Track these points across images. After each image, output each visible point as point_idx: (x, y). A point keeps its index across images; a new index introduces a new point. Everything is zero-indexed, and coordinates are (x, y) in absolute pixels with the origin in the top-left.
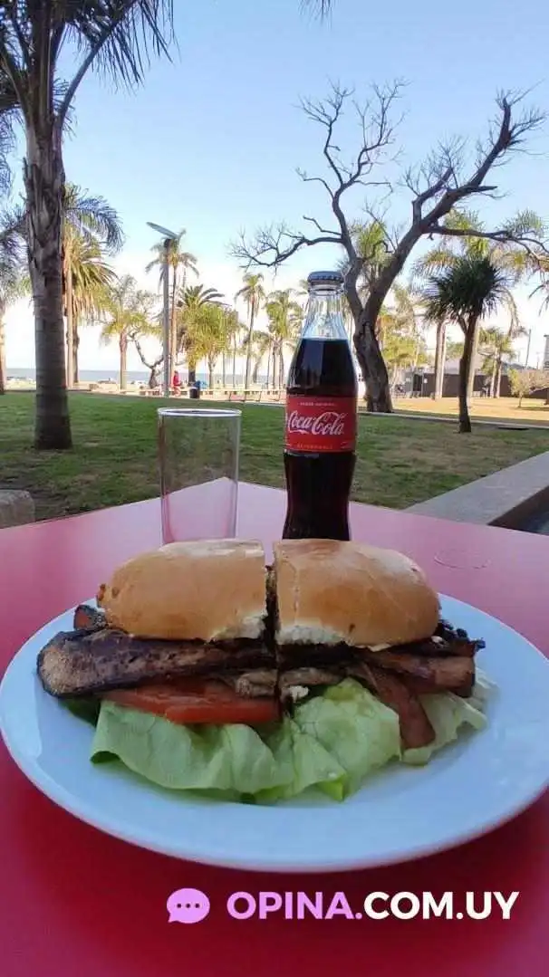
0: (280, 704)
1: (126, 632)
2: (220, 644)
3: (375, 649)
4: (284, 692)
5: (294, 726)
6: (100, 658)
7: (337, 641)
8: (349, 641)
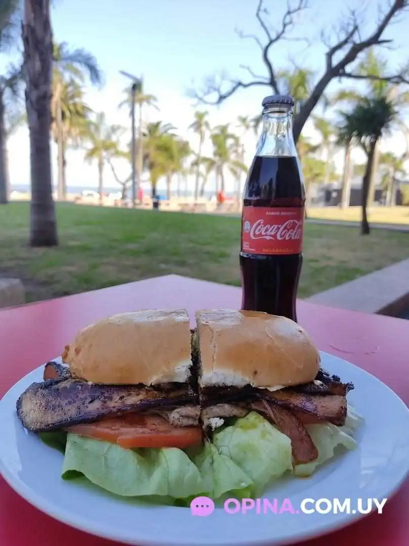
0: (203, 432)
1: (87, 381)
2: (157, 387)
3: (272, 389)
4: (206, 422)
5: (213, 449)
6: (67, 401)
7: (243, 384)
8: (253, 384)
